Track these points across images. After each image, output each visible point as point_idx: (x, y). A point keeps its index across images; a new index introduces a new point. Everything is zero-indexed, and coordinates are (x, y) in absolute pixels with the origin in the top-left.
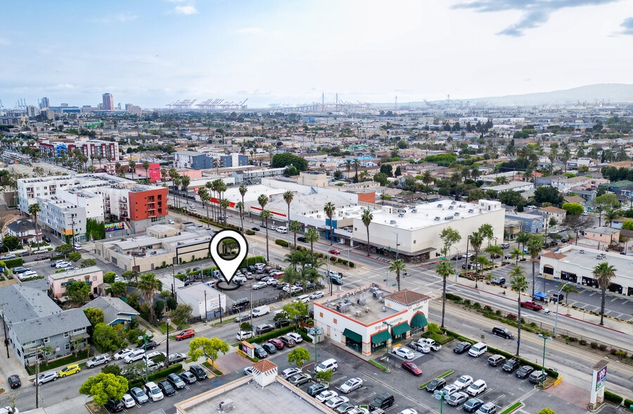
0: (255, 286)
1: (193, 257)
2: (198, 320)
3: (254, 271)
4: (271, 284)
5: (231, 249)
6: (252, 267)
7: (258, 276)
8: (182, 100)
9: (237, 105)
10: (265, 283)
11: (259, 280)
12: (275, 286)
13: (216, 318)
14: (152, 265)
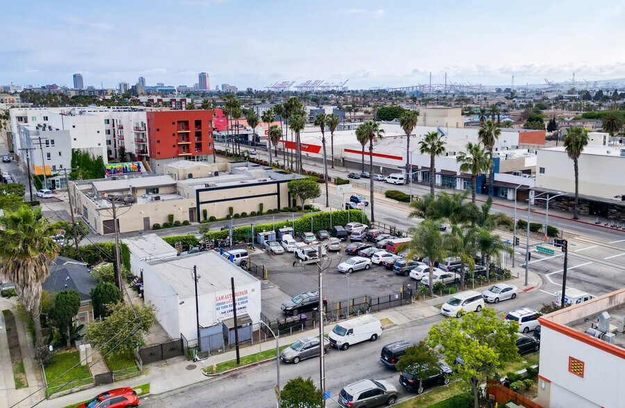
0: (345, 266)
1: (231, 209)
2: (174, 350)
3: (345, 237)
4: (381, 264)
5: (303, 198)
6: (339, 228)
7: (353, 246)
8: (280, 82)
9: (338, 87)
10: (368, 261)
11: (355, 253)
12: (390, 267)
13: (227, 345)
14: (147, 220)
